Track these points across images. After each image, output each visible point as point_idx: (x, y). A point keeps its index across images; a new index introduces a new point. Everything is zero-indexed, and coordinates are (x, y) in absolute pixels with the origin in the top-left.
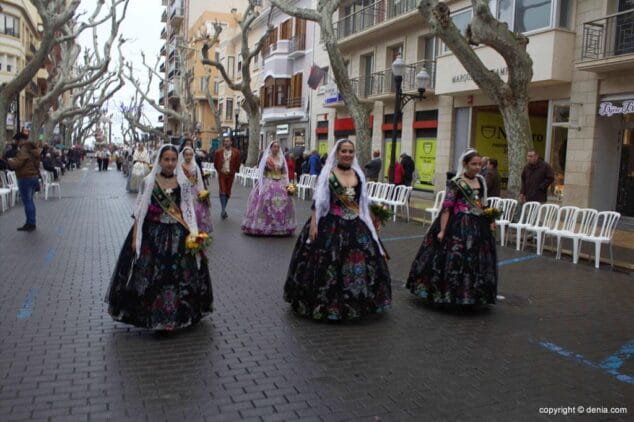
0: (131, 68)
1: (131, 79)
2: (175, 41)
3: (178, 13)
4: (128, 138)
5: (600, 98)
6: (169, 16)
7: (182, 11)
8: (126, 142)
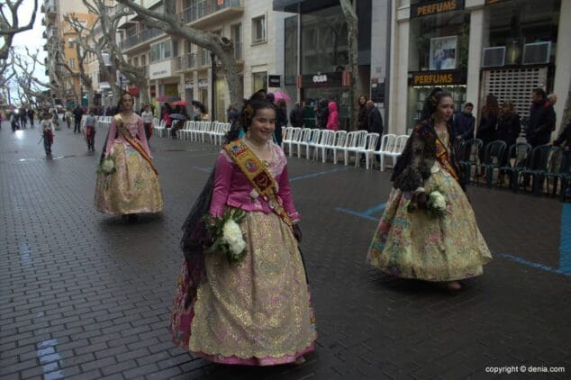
0: (19, 59)
1: (20, 66)
2: (52, 30)
3: (52, 10)
4: (24, 100)
5: (186, 83)
6: (47, 9)
7: (55, 8)
8: (23, 103)
